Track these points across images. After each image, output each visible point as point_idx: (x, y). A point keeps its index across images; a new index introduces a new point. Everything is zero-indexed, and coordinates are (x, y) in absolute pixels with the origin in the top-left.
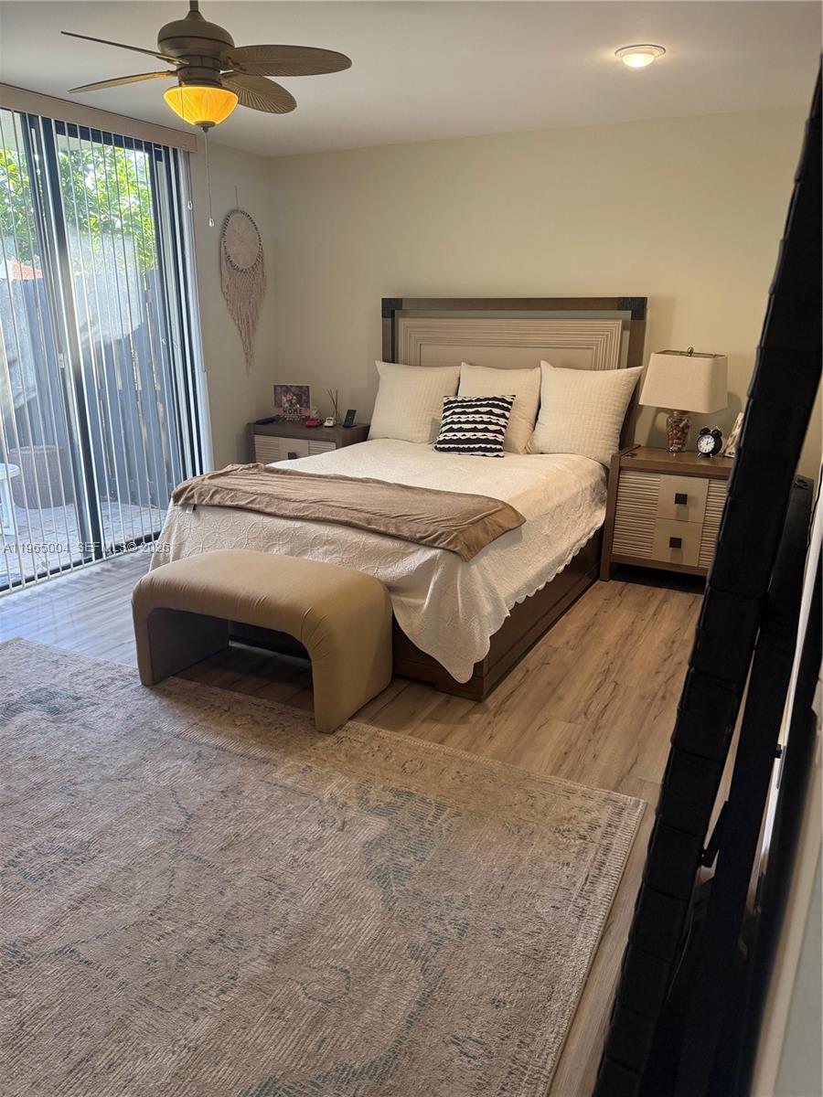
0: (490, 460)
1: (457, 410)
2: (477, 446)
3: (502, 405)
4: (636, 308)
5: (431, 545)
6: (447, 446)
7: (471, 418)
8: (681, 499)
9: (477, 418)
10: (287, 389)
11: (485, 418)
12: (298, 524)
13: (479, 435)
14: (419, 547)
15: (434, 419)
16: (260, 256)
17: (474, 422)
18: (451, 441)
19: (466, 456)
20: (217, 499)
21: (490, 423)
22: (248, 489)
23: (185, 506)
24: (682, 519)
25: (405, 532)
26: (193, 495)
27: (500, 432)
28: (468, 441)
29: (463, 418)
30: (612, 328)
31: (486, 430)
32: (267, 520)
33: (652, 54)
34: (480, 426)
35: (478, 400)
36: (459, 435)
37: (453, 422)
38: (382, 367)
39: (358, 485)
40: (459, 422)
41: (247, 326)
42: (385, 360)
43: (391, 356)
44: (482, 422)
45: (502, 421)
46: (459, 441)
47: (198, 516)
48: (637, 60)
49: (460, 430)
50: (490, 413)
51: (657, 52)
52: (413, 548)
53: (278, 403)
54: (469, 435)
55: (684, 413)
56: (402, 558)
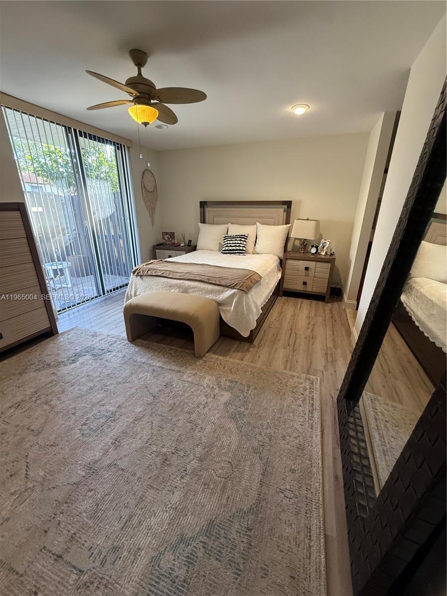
0: (241, 256)
1: (229, 239)
2: (237, 252)
3: (244, 237)
4: (288, 204)
5: (233, 288)
6: (226, 252)
7: (234, 242)
8: (307, 269)
9: (236, 242)
10: (167, 233)
11: (239, 242)
12: (181, 281)
13: (237, 248)
14: (228, 289)
15: (220, 243)
16: (156, 187)
17: (235, 243)
18: (227, 250)
19: (233, 255)
20: (149, 273)
21: (241, 244)
22: (161, 269)
23: (137, 275)
24: (307, 275)
25: (223, 283)
26: (140, 272)
27: (244, 247)
28: (234, 250)
29: (231, 242)
30: (280, 211)
31: (239, 246)
32: (169, 280)
33: (305, 108)
34: (237, 245)
35: (236, 236)
36: (230, 248)
37: (228, 244)
38: (200, 224)
39: (200, 266)
40: (230, 244)
41: (152, 211)
42: (201, 223)
43: (203, 221)
44: (238, 243)
45: (245, 243)
46: (230, 250)
47: (142, 279)
48: (299, 111)
49: (231, 246)
50: (240, 240)
51: (307, 107)
52: (226, 289)
53: (164, 238)
54: (234, 248)
55: (305, 240)
56: (222, 293)
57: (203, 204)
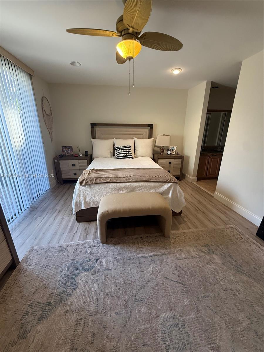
0: (128, 160)
1: (120, 149)
2: (128, 157)
3: (129, 147)
4: (151, 126)
5: (169, 182)
6: (120, 158)
7: (124, 150)
8: (170, 163)
9: (126, 150)
10: (66, 147)
11: (128, 150)
12: (129, 184)
13: (128, 154)
14: (165, 183)
15: (111, 152)
16: (51, 111)
17: (126, 151)
18: (121, 156)
19: (125, 159)
20: (98, 181)
21: (129, 151)
22: (106, 176)
23: (86, 185)
24: (170, 167)
26: (88, 182)
27: (131, 153)
28: (125, 156)
29: (123, 151)
30: (147, 130)
31: (128, 153)
32: (118, 184)
33: (179, 70)
34: (127, 152)
35: (124, 146)
36: (123, 155)
37: (120, 152)
38: (92, 140)
40: (122, 152)
41: (50, 132)
42: (92, 138)
43: (94, 136)
44: (127, 151)
45: (131, 151)
46: (123, 156)
47: (91, 187)
48: (176, 72)
49: (123, 154)
50: (128, 149)
51: (180, 70)
52: (164, 184)
53: (63, 151)
54: (125, 154)
55: (163, 146)
56: (161, 187)
57: (93, 126)
